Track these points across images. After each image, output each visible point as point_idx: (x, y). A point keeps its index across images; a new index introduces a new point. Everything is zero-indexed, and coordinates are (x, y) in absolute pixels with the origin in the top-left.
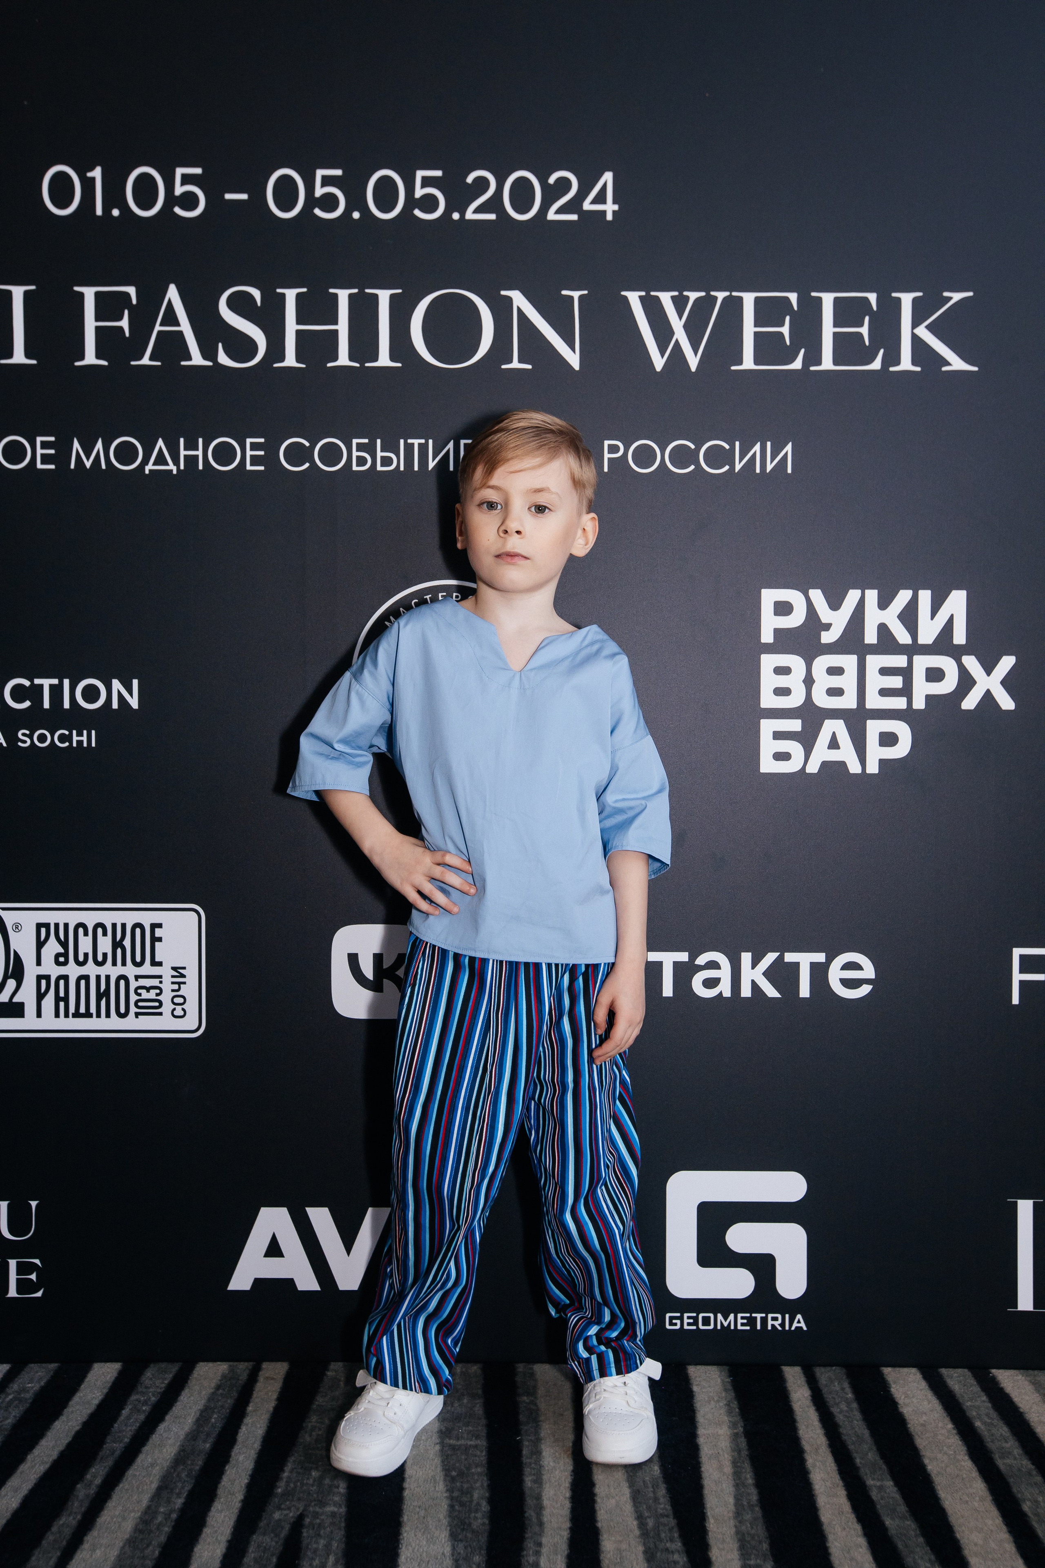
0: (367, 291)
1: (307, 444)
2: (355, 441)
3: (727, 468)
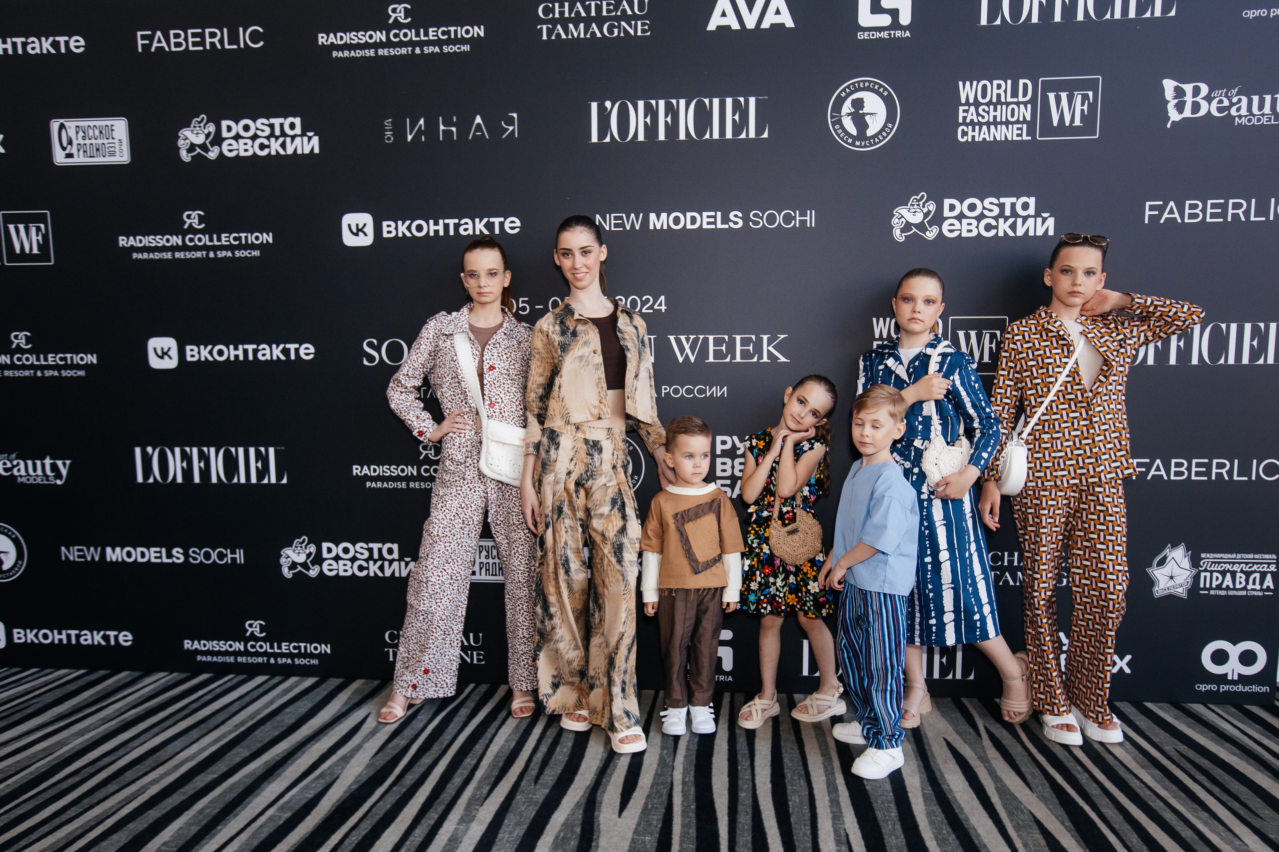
3: (704, 395)
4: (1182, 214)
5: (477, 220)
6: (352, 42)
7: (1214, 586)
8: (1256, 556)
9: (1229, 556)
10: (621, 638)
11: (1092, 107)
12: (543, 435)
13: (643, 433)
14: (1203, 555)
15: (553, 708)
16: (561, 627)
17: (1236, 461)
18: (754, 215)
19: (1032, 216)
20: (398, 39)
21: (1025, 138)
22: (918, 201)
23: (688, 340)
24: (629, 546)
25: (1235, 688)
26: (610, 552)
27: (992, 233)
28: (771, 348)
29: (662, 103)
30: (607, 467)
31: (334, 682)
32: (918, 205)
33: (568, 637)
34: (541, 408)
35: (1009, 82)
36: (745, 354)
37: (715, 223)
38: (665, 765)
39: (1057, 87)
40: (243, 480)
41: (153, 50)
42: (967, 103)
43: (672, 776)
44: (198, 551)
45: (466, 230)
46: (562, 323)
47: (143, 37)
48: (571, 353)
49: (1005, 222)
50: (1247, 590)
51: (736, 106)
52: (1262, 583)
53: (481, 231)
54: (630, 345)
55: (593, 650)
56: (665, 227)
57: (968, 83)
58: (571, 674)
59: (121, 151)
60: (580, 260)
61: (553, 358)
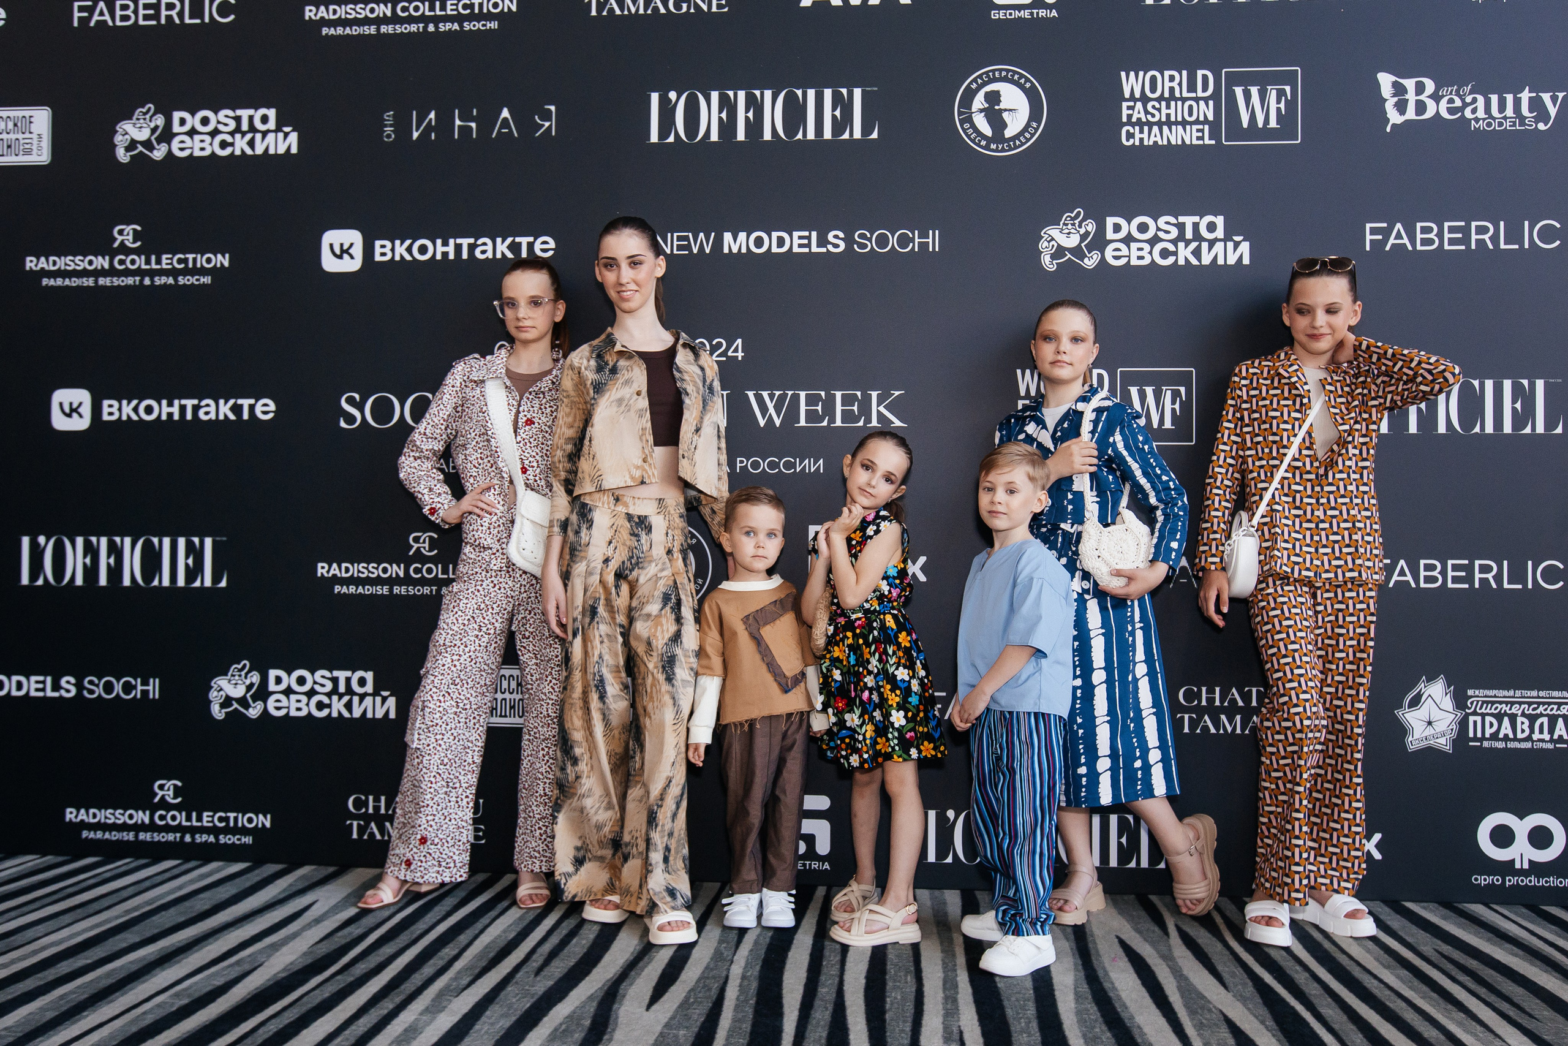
4: (1412, 240)
5: (499, 240)
6: (348, 16)
7: (1487, 735)
8: (1542, 694)
9: (1506, 693)
10: (668, 785)
11: (1291, 105)
12: (572, 511)
13: (706, 511)
14: (1470, 692)
15: (573, 892)
16: (588, 777)
17: (1505, 563)
18: (860, 236)
19: (1220, 240)
20: (406, 14)
21: (1207, 141)
22: (1073, 219)
23: (771, 396)
24: (683, 659)
25: (1526, 881)
26: (656, 667)
27: (1171, 260)
28: (881, 409)
29: (742, 95)
30: (659, 551)
31: (271, 868)
32: (1073, 225)
33: (598, 791)
34: (569, 472)
35: (1185, 73)
36: (847, 416)
37: (809, 245)
38: (722, 960)
39: (1245, 80)
40: (166, 582)
41: (92, 24)
42: (1132, 98)
43: (728, 970)
44: (96, 681)
45: (483, 252)
46: (600, 356)
47: (81, 9)
48: (607, 395)
49: (1186, 247)
50: (1533, 741)
51: (837, 99)
52: (1551, 731)
53: (503, 253)
54: (690, 388)
55: (630, 806)
56: (744, 250)
57: (1132, 74)
58: (600, 843)
59: (40, 148)
60: (627, 273)
61: (586, 403)
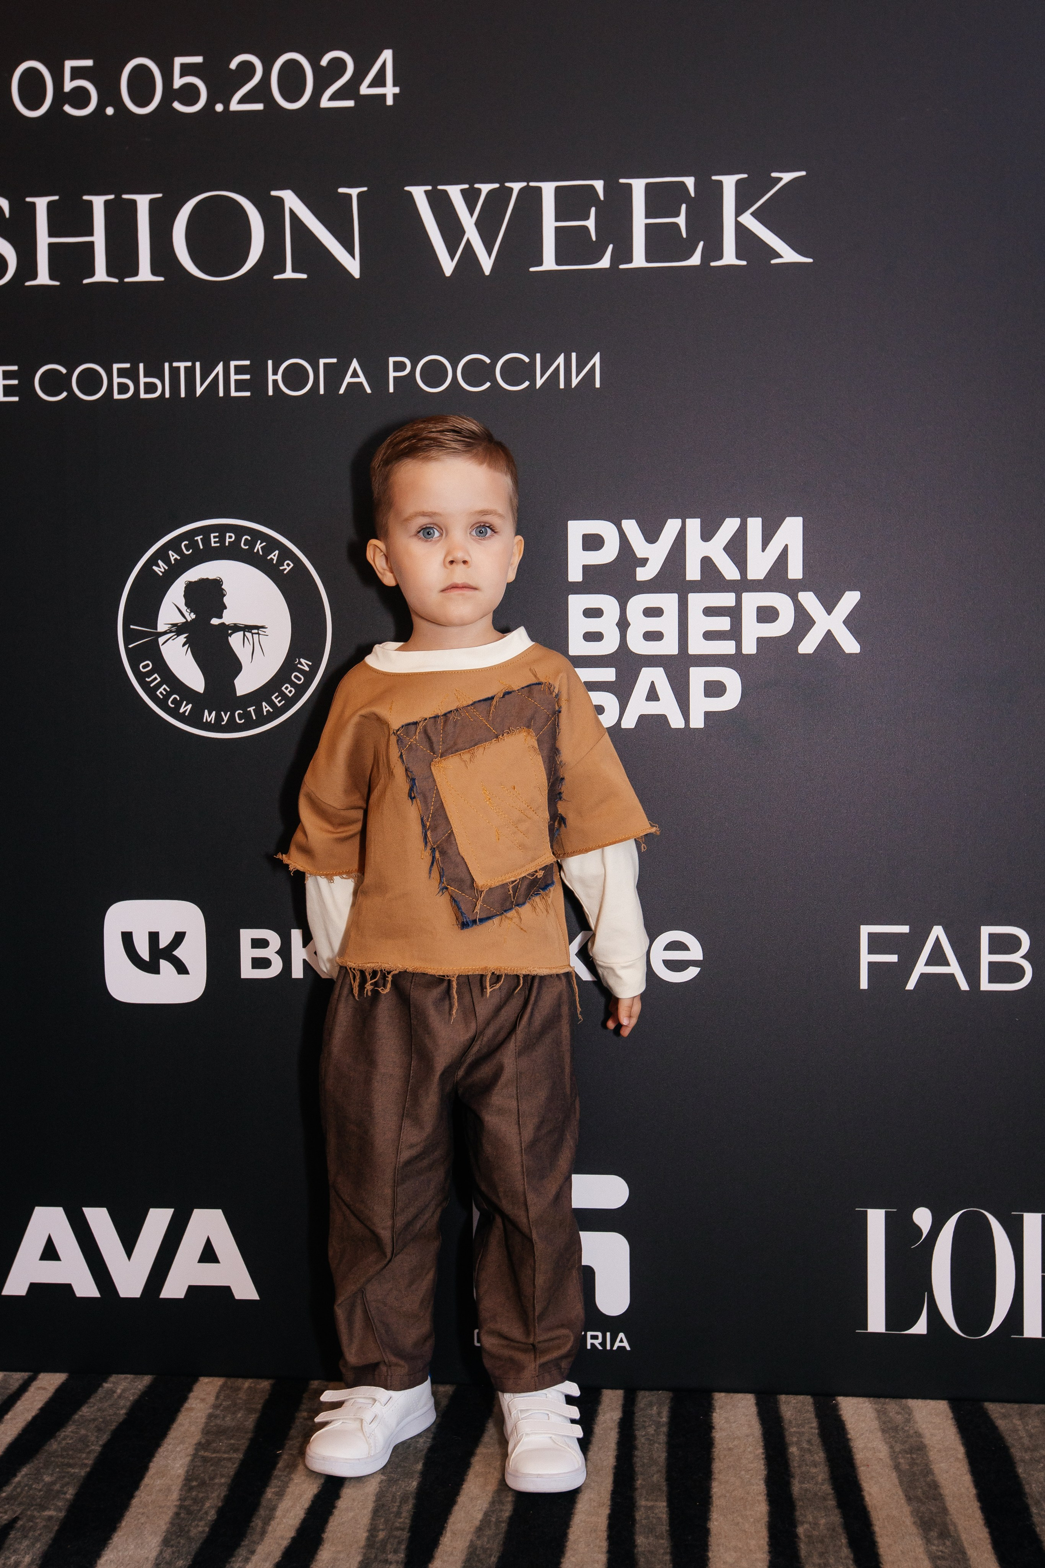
0: (125, 196)
1: (64, 371)
2: (116, 366)
3: (527, 384)
36: (661, 241)
